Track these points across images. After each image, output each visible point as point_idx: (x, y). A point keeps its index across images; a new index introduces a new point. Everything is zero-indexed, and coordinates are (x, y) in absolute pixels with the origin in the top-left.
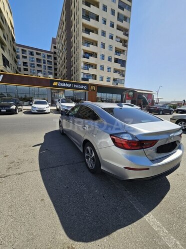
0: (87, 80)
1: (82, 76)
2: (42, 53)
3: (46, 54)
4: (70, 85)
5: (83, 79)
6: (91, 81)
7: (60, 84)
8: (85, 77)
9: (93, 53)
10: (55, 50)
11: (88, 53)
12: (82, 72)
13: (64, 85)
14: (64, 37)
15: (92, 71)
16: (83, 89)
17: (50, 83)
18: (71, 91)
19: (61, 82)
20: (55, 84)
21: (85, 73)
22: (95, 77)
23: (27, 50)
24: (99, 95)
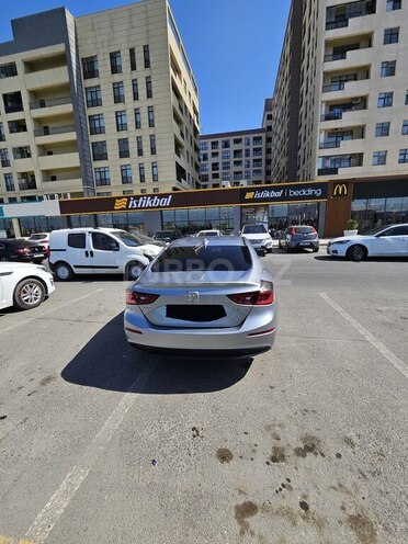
0: (335, 171)
1: (319, 165)
3: (251, 136)
4: (279, 194)
5: (321, 172)
6: (345, 173)
7: (258, 195)
8: (329, 164)
9: (356, 99)
10: (269, 123)
11: (338, 106)
12: (320, 156)
13: (268, 195)
15: (348, 147)
16: (313, 197)
19: (261, 190)
20: (249, 196)
21: (327, 157)
22: (357, 159)
23: (220, 140)
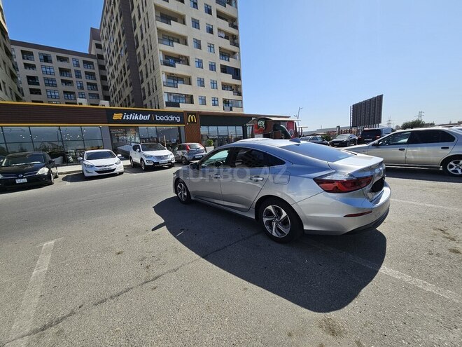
0: (177, 105)
1: (165, 99)
2: (70, 57)
3: (81, 59)
4: (148, 118)
5: (169, 104)
7: (127, 117)
8: (172, 100)
9: (182, 56)
10: (99, 51)
12: (165, 92)
13: (136, 117)
14: (118, 28)
15: (182, 89)
16: (174, 122)
17: (107, 116)
18: (152, 127)
19: (129, 112)
20: (117, 116)
21: (170, 94)
22: (190, 99)
23: (36, 52)
24: (204, 130)
